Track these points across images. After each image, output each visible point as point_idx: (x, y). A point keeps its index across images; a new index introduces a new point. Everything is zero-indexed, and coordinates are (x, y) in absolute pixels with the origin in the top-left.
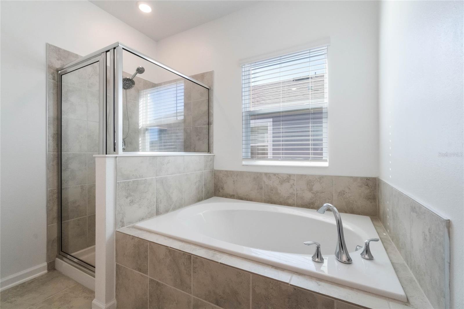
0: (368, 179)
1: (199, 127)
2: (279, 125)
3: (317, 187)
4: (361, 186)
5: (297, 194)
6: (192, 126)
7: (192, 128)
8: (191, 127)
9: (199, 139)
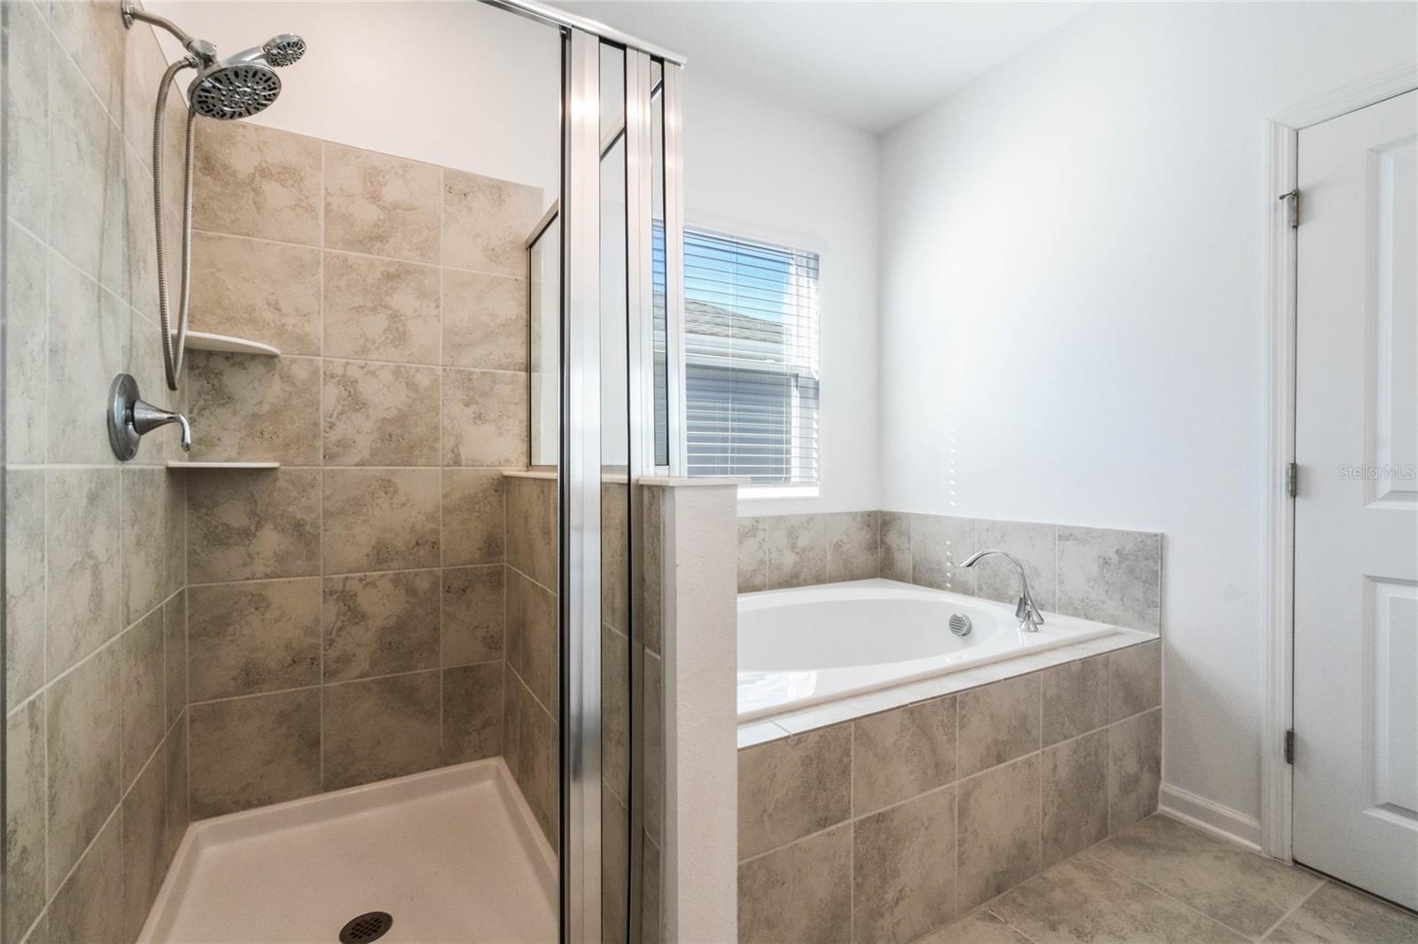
0: (870, 514)
1: (477, 370)
2: (725, 400)
3: (803, 541)
4: (862, 529)
5: (770, 560)
6: (440, 363)
7: (440, 373)
8: (438, 365)
9: (479, 417)
